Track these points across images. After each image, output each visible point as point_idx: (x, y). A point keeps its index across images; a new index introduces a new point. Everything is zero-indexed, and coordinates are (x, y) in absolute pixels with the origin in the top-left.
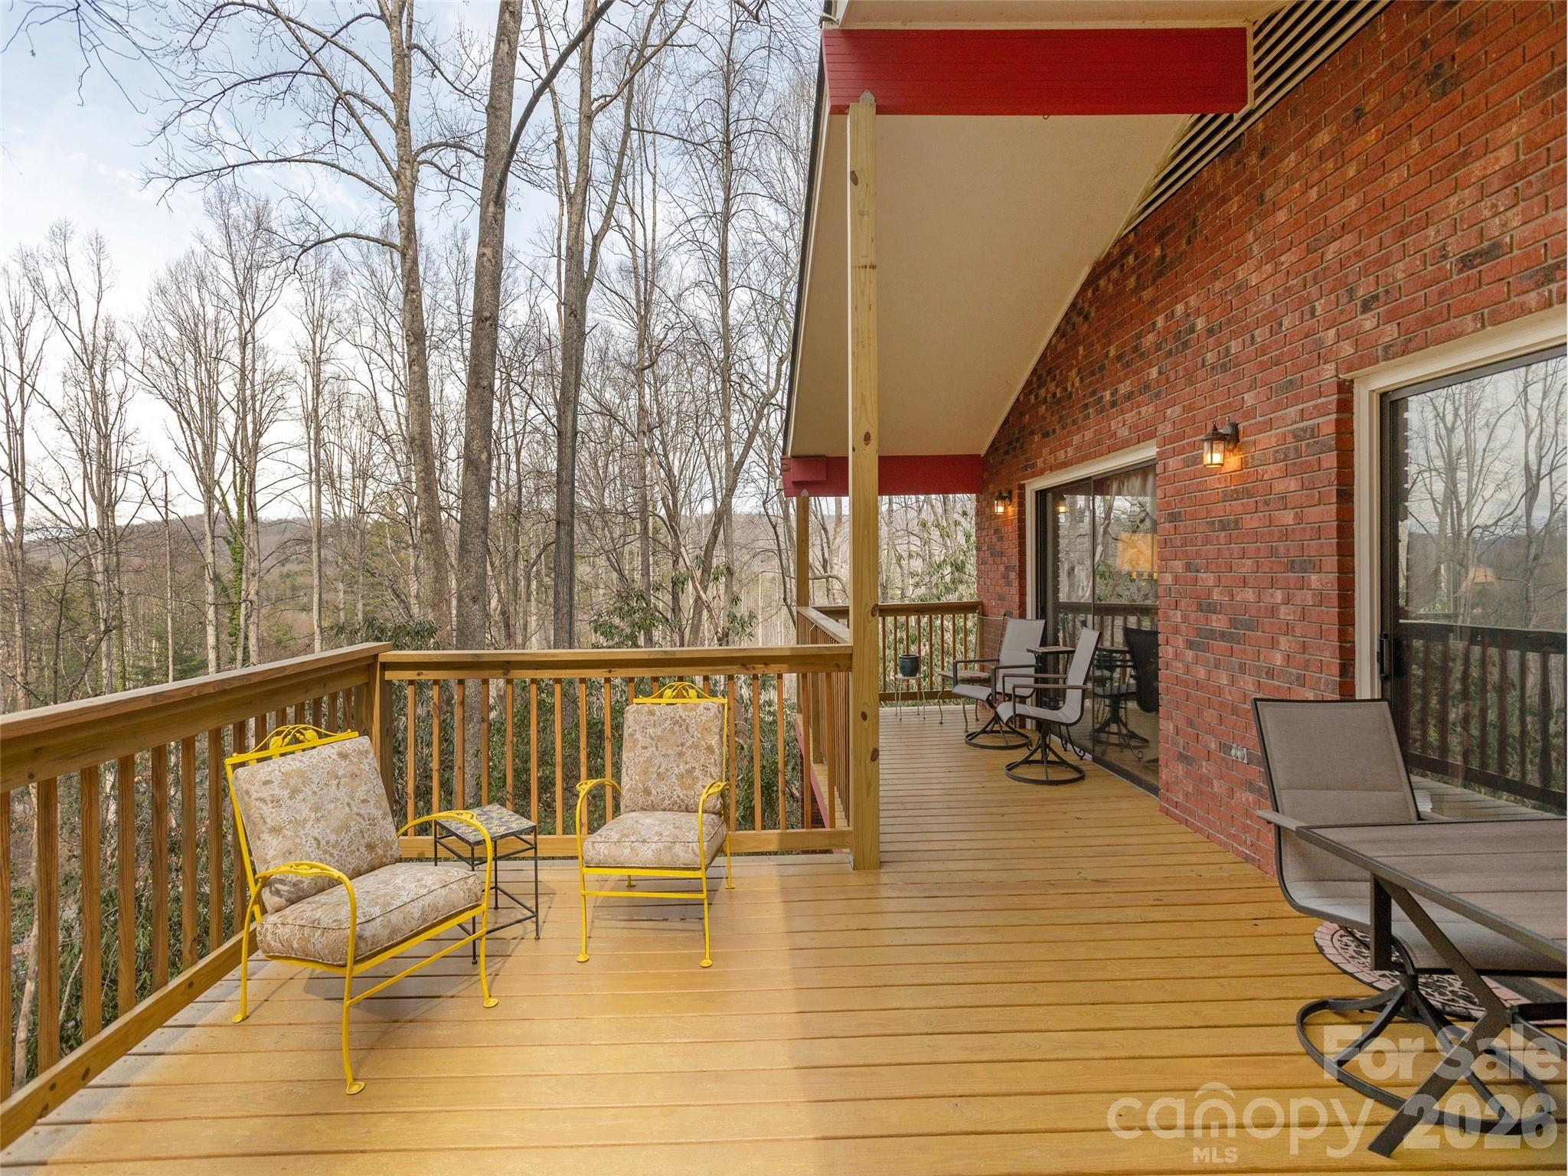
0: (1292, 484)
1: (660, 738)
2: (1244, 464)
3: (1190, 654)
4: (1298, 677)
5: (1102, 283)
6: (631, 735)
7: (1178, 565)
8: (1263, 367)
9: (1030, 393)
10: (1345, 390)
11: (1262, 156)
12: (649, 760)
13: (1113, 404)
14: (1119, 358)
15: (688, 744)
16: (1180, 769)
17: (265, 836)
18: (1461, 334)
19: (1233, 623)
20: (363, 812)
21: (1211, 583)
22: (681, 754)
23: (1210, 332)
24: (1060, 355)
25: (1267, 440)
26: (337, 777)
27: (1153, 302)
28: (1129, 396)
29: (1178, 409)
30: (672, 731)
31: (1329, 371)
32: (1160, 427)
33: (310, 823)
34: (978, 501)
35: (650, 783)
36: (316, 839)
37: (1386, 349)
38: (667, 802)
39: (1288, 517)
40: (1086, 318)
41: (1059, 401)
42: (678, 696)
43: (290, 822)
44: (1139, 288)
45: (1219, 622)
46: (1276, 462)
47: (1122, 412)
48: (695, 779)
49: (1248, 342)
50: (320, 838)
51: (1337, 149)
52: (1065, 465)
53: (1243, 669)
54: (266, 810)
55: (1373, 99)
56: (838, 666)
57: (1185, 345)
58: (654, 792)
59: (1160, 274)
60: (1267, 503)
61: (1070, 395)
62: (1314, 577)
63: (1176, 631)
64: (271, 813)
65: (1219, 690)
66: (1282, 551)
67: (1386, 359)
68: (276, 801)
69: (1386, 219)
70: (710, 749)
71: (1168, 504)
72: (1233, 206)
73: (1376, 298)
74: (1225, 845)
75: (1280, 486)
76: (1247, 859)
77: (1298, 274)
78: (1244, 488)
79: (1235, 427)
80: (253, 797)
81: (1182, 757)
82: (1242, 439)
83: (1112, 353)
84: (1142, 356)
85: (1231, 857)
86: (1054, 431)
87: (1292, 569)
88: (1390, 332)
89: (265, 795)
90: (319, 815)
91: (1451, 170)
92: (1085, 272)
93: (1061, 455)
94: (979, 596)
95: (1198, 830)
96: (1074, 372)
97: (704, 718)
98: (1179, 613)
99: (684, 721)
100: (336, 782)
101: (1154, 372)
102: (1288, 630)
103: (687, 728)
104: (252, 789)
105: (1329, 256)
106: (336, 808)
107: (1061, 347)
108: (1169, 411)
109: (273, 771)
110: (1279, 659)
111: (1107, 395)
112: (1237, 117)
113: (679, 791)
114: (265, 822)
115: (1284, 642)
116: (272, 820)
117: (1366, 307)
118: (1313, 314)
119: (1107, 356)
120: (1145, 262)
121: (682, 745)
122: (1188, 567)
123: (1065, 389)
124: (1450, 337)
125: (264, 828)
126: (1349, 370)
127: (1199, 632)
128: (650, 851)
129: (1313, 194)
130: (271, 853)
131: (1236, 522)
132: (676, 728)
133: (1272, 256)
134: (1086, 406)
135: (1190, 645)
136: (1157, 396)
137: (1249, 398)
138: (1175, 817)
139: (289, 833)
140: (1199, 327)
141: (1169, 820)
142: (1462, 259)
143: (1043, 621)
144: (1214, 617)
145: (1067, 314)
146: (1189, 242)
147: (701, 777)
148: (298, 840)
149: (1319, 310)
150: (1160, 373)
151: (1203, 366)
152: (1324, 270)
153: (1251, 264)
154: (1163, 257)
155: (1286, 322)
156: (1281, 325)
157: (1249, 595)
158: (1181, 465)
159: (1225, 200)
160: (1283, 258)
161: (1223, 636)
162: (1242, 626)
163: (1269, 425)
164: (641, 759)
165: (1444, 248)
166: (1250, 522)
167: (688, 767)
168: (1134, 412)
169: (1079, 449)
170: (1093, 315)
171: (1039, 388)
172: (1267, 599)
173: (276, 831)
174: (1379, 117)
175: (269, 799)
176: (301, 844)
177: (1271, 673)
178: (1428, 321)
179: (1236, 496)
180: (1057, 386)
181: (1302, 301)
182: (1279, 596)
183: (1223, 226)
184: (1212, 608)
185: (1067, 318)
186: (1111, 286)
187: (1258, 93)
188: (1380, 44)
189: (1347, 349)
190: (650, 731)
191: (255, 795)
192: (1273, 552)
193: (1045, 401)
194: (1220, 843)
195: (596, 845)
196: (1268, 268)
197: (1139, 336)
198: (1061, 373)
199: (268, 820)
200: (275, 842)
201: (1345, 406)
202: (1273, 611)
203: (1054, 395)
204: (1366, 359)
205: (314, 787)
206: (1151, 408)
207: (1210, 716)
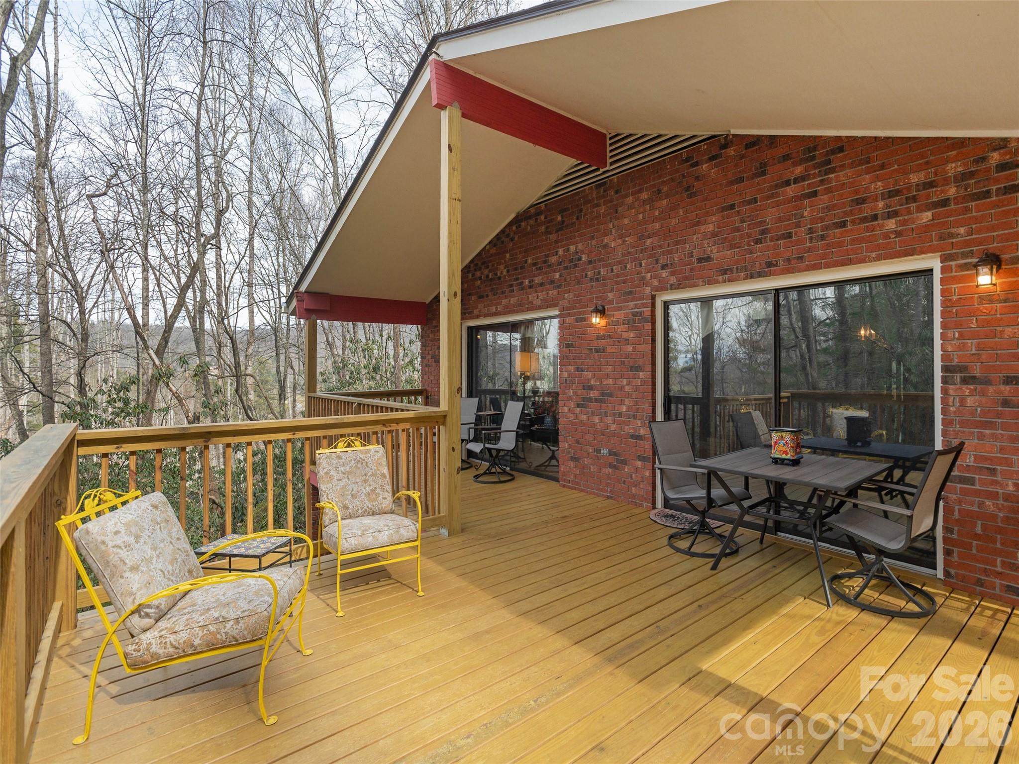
0: (632, 335)
1: (349, 473)
2: (608, 324)
3: (578, 410)
4: (634, 416)
5: (523, 224)
6: (327, 473)
7: (571, 368)
8: (617, 283)
9: (468, 272)
10: (653, 298)
11: (617, 192)
12: (344, 487)
13: (531, 287)
14: (534, 264)
15: (369, 474)
16: (572, 464)
17: (127, 574)
18: (698, 286)
19: (603, 394)
20: (180, 547)
21: (590, 376)
22: (365, 481)
23: (590, 262)
24: (492, 255)
25: (619, 315)
26: (158, 523)
27: (556, 242)
28: (542, 284)
29: (571, 295)
30: (356, 467)
31: (648, 290)
32: (560, 302)
33: (155, 559)
34: (422, 329)
35: (347, 502)
36: (162, 571)
37: (671, 286)
38: (360, 511)
39: (630, 349)
40: (512, 240)
41: (491, 280)
42: (349, 446)
43: (142, 560)
44: (547, 233)
45: (594, 394)
46: (623, 324)
47: (536, 292)
48: (377, 495)
49: (610, 271)
50: (163, 569)
51: (650, 201)
52: (496, 314)
53: (606, 415)
54: (123, 553)
55: (665, 189)
56: (437, 422)
57: (576, 266)
58: (351, 507)
59: (561, 229)
60: (619, 342)
61: (500, 278)
62: (641, 374)
63: (570, 399)
64: (128, 555)
65: (594, 425)
66: (626, 362)
67: (671, 289)
68: (128, 546)
69: (670, 236)
70: (383, 475)
71: (566, 339)
72: (602, 210)
73: (667, 265)
74: (597, 494)
75: (625, 335)
76: (608, 497)
77: (634, 247)
78: (608, 335)
79: (603, 307)
80: (109, 546)
81: (573, 459)
82: (606, 313)
83: (530, 261)
84: (549, 266)
85: (600, 499)
86: (487, 296)
87: (631, 370)
88: (673, 280)
89: (119, 542)
90: (157, 552)
91: (694, 226)
92: (513, 216)
93: (493, 309)
94: (423, 385)
95: (582, 491)
96: (502, 267)
97: (376, 457)
98: (572, 391)
99: (364, 460)
100: (158, 527)
101: (557, 275)
102: (629, 396)
103: (366, 464)
104: (107, 539)
105: (648, 243)
106: (165, 546)
107: (493, 251)
108: (566, 295)
109: (116, 523)
110: (624, 408)
111: (527, 282)
112: (602, 170)
113: (368, 504)
114: (125, 563)
115: (627, 401)
116: (130, 561)
117: (663, 268)
118: (641, 266)
119: (526, 262)
120: (551, 221)
121: (366, 475)
122: (577, 369)
123: (496, 274)
124: (694, 286)
125: (125, 568)
126: (656, 291)
127: (583, 399)
128: (385, 536)
129: (641, 216)
130: (135, 587)
131: (604, 349)
132: (359, 465)
133: (621, 236)
134: (511, 286)
135: (578, 406)
136: (559, 287)
137: (610, 296)
138: (569, 487)
139: (144, 569)
140: (583, 259)
141: (566, 489)
142: (698, 259)
143: (477, 399)
144: (592, 392)
145: (497, 235)
146: (578, 219)
147: (381, 493)
148: (151, 573)
149: (643, 265)
150: (560, 276)
151: (586, 277)
152: (646, 249)
153: (612, 237)
154: (563, 222)
155: (628, 266)
156: (626, 267)
157: (610, 381)
158: (573, 321)
159: (597, 205)
160: (627, 239)
161: (596, 400)
162: (606, 395)
163: (620, 309)
164: (338, 488)
165: (692, 253)
166: (610, 350)
167: (372, 488)
168: (544, 293)
169: (506, 307)
170: (516, 239)
171: (475, 270)
172: (619, 383)
173: (135, 569)
174: (667, 196)
175: (122, 545)
176: (154, 576)
177: (620, 415)
178: (686, 278)
179: (604, 337)
180: (490, 271)
181: (635, 259)
182: (625, 382)
183: (597, 217)
184: (591, 388)
185: (498, 237)
186: (529, 228)
187: (611, 164)
188: (667, 169)
189: (655, 283)
190: (342, 469)
191: (110, 544)
192: (623, 363)
193: (480, 278)
194: (594, 494)
195: (348, 539)
196: (620, 241)
197: (547, 256)
198: (493, 265)
199: (127, 561)
200: (137, 577)
201: (653, 305)
202: (622, 388)
203: (487, 276)
204: (663, 288)
205: (147, 531)
206: (555, 292)
207: (589, 437)
